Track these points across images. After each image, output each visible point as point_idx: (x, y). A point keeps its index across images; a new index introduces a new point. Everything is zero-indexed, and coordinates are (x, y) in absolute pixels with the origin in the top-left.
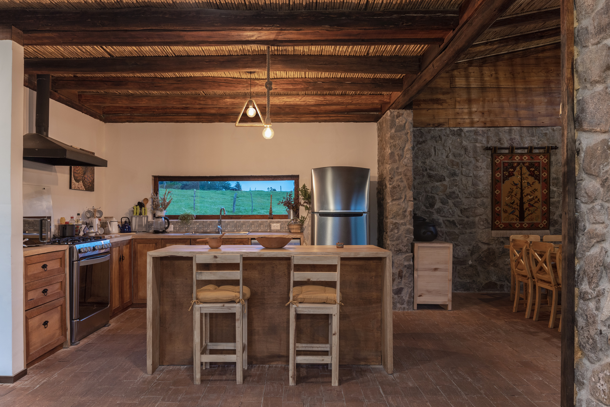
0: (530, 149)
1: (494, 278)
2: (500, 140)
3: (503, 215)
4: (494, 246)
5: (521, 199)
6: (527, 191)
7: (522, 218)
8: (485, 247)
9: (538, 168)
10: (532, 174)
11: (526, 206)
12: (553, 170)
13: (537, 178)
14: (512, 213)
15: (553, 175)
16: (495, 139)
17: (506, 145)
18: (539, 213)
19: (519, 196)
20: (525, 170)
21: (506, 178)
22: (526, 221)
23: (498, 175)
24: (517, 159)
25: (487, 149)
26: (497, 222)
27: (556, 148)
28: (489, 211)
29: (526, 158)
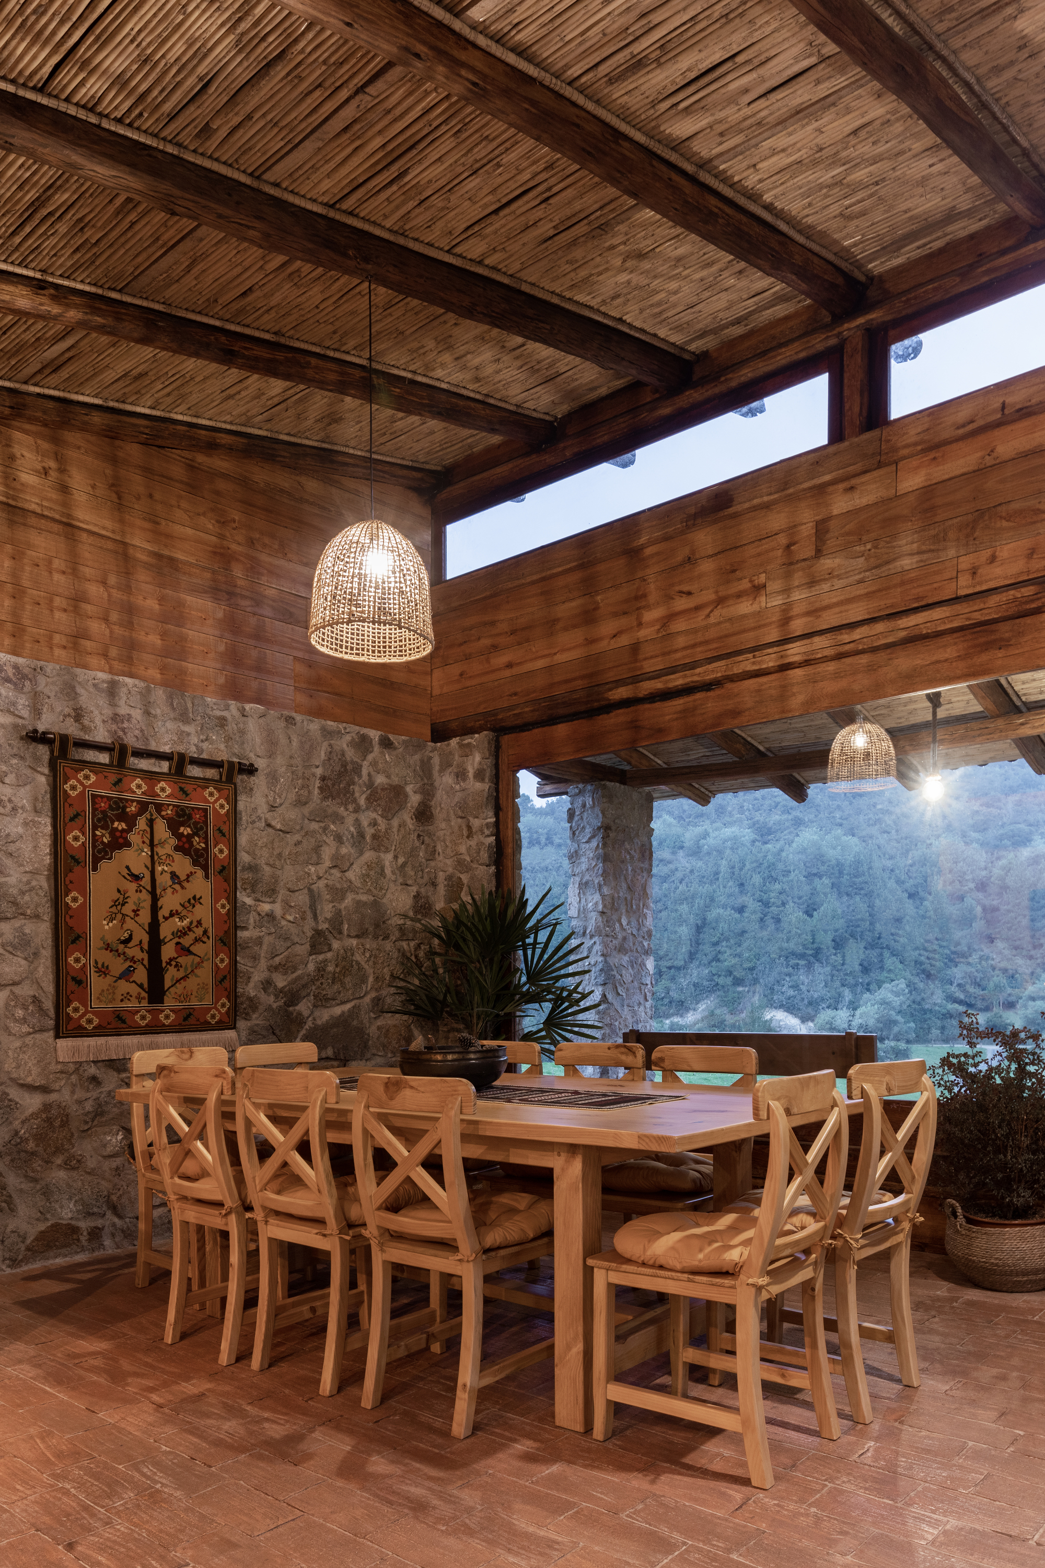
0: (179, 762)
1: (67, 1212)
2: (78, 715)
3: (97, 983)
4: (64, 1096)
5: (154, 928)
6: (170, 901)
7: (156, 992)
8: (32, 1103)
9: (200, 829)
10: (184, 847)
11: (168, 951)
12: (243, 839)
13: (200, 859)
14: (126, 975)
15: (244, 858)
16: (63, 707)
17: (101, 735)
18: (205, 975)
19: (145, 917)
20: (162, 830)
21: (102, 853)
22: (170, 1001)
23: (75, 839)
24: (137, 788)
25: (36, 737)
26: (74, 1010)
27: (251, 770)
28: (44, 970)
29: (165, 791)
